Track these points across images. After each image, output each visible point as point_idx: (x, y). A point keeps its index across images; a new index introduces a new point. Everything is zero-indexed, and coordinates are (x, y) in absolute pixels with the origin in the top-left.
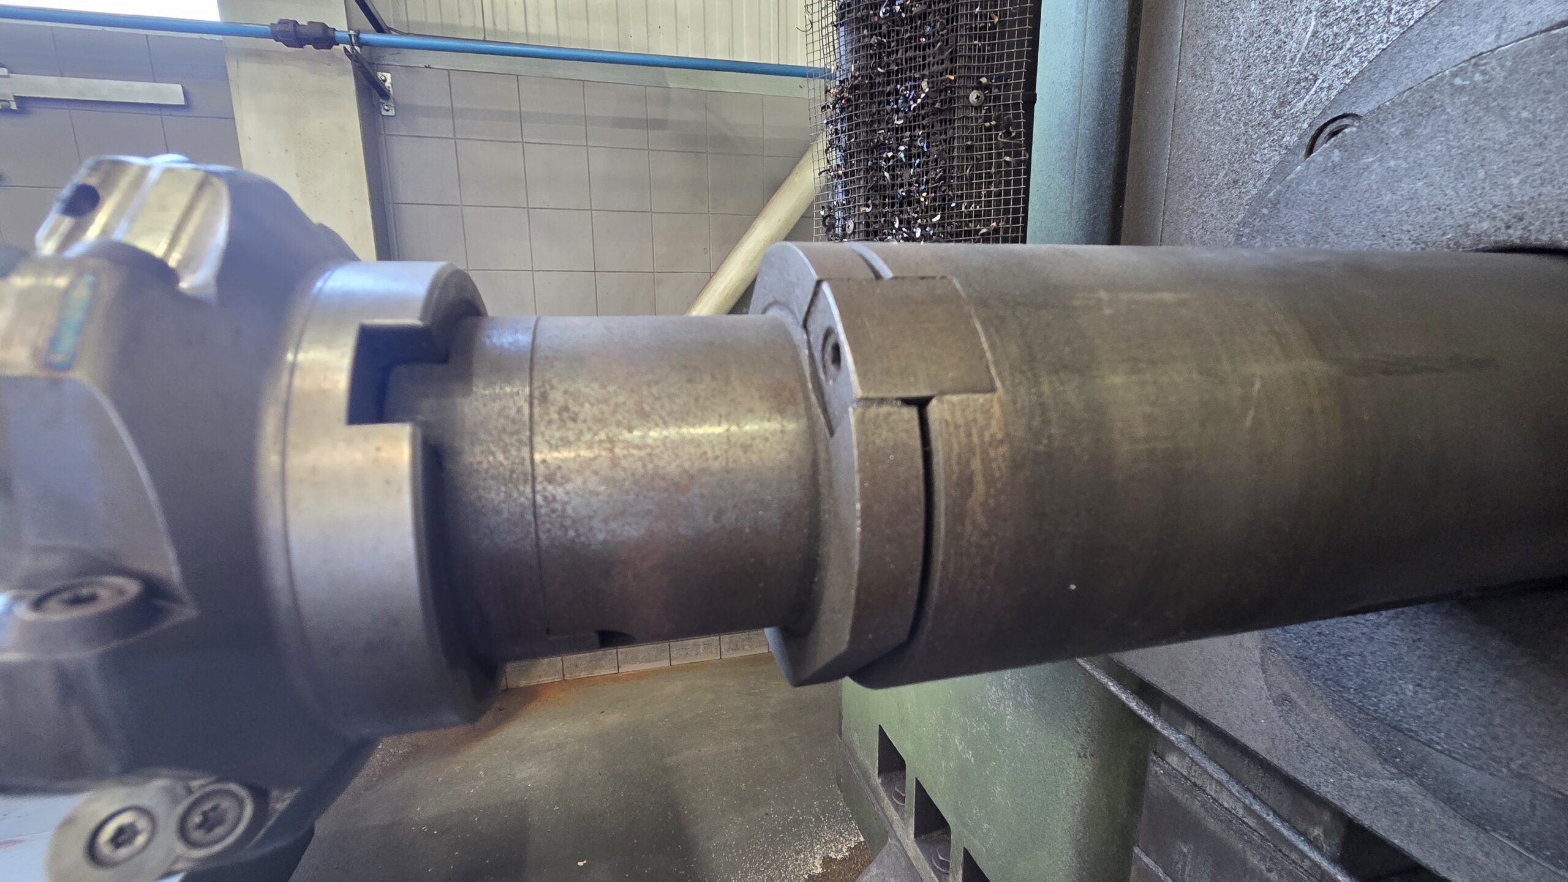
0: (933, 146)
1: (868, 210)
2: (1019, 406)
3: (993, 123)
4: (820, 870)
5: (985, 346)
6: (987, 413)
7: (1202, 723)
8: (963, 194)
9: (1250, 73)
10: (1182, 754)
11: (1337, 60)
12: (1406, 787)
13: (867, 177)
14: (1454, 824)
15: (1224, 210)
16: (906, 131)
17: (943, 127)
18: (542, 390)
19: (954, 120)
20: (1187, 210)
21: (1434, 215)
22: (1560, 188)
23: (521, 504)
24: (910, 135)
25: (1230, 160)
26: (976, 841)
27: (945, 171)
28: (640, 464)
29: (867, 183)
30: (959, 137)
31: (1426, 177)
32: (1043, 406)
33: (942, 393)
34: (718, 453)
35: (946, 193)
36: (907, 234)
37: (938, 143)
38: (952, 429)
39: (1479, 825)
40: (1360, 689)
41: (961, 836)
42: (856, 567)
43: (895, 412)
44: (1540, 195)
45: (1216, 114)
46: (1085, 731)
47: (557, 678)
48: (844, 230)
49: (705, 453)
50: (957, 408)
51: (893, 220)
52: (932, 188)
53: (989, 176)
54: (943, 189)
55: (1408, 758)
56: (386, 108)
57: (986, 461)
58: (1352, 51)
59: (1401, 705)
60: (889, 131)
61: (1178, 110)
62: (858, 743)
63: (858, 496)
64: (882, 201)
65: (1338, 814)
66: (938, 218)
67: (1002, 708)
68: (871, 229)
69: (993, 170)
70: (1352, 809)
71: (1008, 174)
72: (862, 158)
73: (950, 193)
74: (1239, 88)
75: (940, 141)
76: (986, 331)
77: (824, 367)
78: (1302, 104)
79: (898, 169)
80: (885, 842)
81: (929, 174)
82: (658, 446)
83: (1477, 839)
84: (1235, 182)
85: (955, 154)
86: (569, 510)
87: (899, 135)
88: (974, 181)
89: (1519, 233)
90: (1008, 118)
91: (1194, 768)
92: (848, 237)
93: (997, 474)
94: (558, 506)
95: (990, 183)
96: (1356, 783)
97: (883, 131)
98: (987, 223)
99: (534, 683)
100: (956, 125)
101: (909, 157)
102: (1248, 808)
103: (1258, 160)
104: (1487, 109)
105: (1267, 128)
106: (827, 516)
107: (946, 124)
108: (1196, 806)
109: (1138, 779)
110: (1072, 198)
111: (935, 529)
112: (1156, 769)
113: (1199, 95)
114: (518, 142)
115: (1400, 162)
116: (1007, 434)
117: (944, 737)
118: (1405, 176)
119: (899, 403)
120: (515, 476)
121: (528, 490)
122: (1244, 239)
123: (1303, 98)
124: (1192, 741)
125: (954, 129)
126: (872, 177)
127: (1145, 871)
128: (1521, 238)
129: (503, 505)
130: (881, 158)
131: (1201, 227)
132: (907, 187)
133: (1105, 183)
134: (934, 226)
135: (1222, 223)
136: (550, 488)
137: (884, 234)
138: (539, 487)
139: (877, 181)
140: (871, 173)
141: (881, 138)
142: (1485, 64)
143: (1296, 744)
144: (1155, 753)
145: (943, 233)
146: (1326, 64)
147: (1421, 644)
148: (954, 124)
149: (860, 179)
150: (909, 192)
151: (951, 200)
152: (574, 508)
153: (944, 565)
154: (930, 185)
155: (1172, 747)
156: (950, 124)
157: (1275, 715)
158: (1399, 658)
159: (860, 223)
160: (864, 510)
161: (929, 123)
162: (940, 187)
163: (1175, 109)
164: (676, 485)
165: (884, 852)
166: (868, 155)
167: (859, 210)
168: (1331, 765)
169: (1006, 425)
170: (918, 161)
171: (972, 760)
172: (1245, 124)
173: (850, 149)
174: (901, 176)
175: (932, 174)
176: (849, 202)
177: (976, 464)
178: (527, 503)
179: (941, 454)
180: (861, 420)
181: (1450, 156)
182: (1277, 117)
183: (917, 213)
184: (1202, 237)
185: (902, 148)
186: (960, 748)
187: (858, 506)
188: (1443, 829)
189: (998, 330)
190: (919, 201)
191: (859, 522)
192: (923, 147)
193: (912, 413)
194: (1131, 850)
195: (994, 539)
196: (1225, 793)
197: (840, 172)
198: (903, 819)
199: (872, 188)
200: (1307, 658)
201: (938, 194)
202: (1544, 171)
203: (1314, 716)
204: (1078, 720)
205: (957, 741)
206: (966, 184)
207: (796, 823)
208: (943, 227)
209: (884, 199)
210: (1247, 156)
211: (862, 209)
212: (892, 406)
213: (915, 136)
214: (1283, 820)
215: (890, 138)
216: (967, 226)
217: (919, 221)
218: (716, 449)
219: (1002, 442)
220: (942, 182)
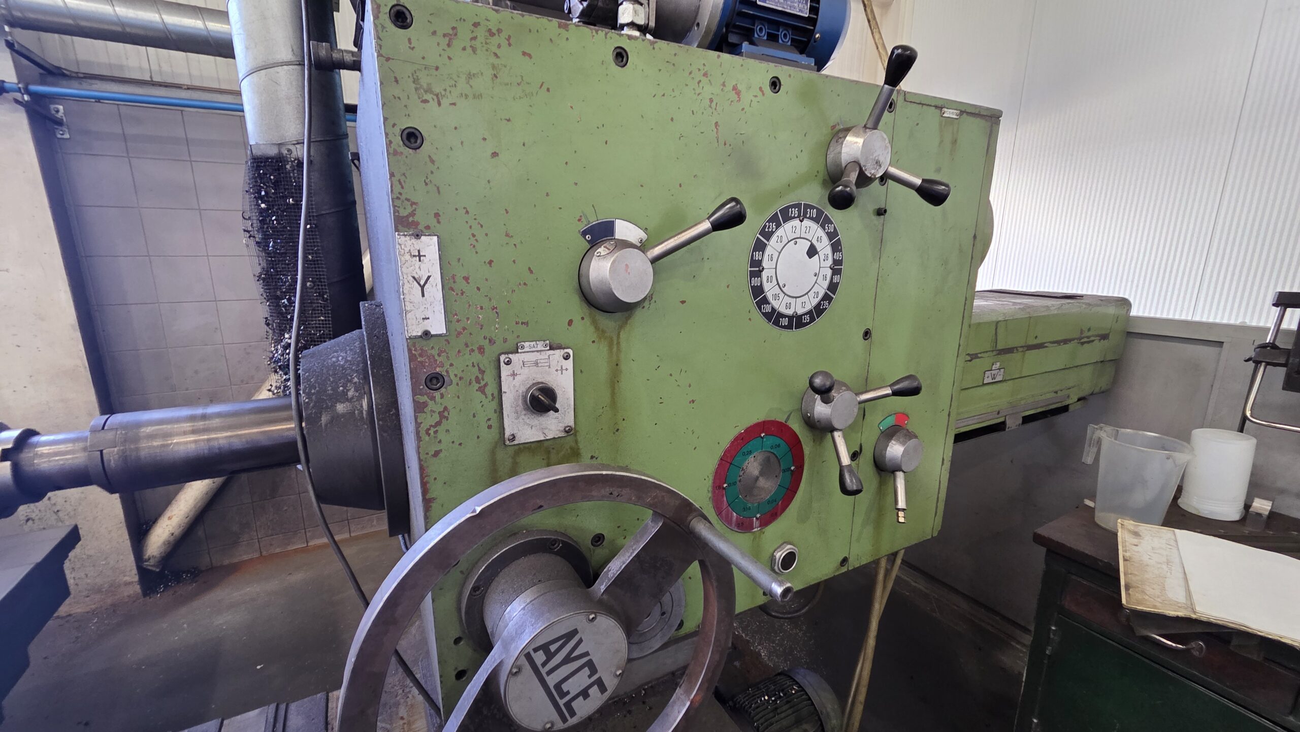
47: (256, 555)
56: (61, 132)
99: (236, 560)
114: (187, 161)
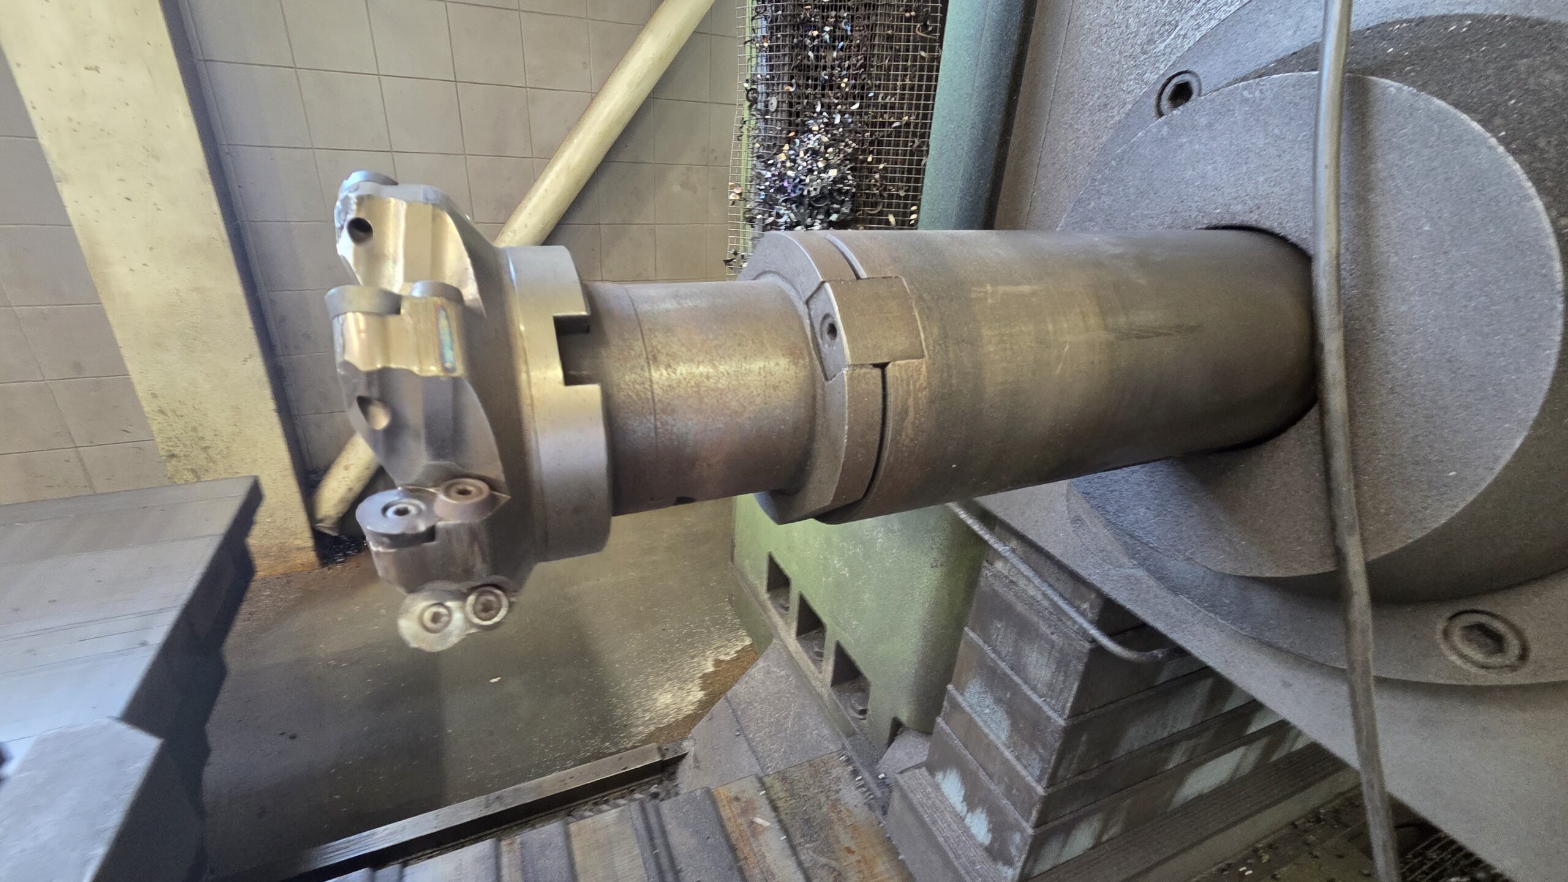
0: (856, 31)
1: (792, 89)
2: (936, 366)
3: (913, 13)
4: (712, 669)
5: (920, 328)
6: (919, 370)
7: (1022, 538)
8: (880, 84)
9: (1131, 4)
10: (1005, 559)
11: (1193, 12)
12: (1140, 573)
13: (792, 54)
14: (1163, 593)
15: (1094, 129)
16: (832, 10)
17: (867, 12)
18: (653, 353)
19: (878, 6)
20: (1066, 123)
21: (1213, 193)
22: (1283, 190)
23: (649, 428)
24: (836, 15)
25: (1104, 84)
26: (847, 635)
27: (865, 59)
28: (715, 400)
29: (792, 61)
30: (880, 25)
31: (1214, 163)
32: (949, 366)
33: (895, 360)
34: (760, 392)
35: (865, 81)
36: (828, 119)
37: (861, 28)
38: (899, 382)
39: (1174, 591)
40: (1116, 512)
41: (834, 633)
42: (842, 461)
43: (868, 373)
44: (1272, 193)
45: (1100, 38)
46: (938, 548)
48: (766, 106)
49: (752, 392)
50: (903, 369)
51: (815, 103)
52: (853, 74)
53: (905, 69)
54: (863, 77)
55: (1143, 554)
57: (916, 399)
58: (1205, 7)
59: (1137, 522)
60: (815, 8)
61: (1071, 25)
62: (749, 568)
63: (847, 422)
64: (805, 81)
65: (1099, 593)
66: (857, 106)
67: (875, 534)
68: (793, 110)
69: (909, 63)
70: (1107, 589)
71: (922, 69)
72: (788, 33)
73: (869, 82)
74: (1121, 17)
75: (863, 26)
76: (921, 318)
77: (821, 335)
78: (1162, 46)
79: (823, 50)
80: (770, 642)
81: (851, 60)
82: (725, 389)
83: (1173, 601)
84: (1106, 105)
85: (876, 42)
86: (675, 429)
87: (825, 14)
88: (892, 73)
89: (1256, 217)
90: (927, 11)
91: (1013, 570)
92: (770, 113)
93: (921, 407)
94: (669, 427)
95: (906, 76)
96: (1113, 572)
97: (810, 7)
98: (900, 118)
100: (879, 11)
101: (833, 38)
102: (1045, 595)
103: (1124, 89)
104: (1258, 120)
105: (1135, 61)
106: (820, 427)
107: (869, 9)
108: (1010, 596)
109: (972, 582)
110: (974, 81)
111: (885, 439)
112: (986, 572)
113: (1090, 14)
115: (1202, 147)
116: (929, 383)
117: (825, 558)
118: (1203, 159)
119: (871, 366)
120: (644, 410)
121: (652, 418)
122: (1097, 183)
123: (1164, 41)
124: (1013, 551)
125: (877, 16)
126: (798, 55)
127: (971, 644)
128: (1256, 220)
129: (639, 428)
130: (806, 36)
131: (1073, 141)
132: (830, 70)
133: (1004, 72)
134: (852, 114)
135: (1090, 141)
136: (664, 417)
137: (806, 116)
138: (658, 417)
139: (801, 61)
140: (796, 51)
141: (808, 15)
142: (1263, 85)
143: (1080, 549)
144: (987, 561)
145: (860, 122)
146: (1186, 12)
147: (1154, 484)
148: (877, 10)
149: (784, 55)
150: (831, 75)
151: (869, 89)
152: (678, 428)
153: (888, 457)
154: (851, 71)
155: (999, 556)
156: (874, 10)
157: (1070, 530)
158: (1140, 493)
159: (783, 102)
160: (849, 429)
161: (854, 5)
162: (861, 75)
163: (1069, 23)
164: (736, 412)
165: (769, 650)
166: (794, 31)
167: (783, 89)
168: (1100, 562)
169: (928, 378)
170: (841, 44)
171: (847, 575)
172: (1120, 53)
173: (776, 21)
174: (825, 57)
175: (854, 60)
176: (772, 78)
177: (911, 402)
178: (652, 426)
179: (893, 396)
180: (851, 378)
181: (1230, 150)
182: (1145, 53)
183: (837, 98)
184: (1074, 151)
185: (827, 29)
186: (838, 566)
187: (846, 428)
188: (1156, 596)
189: (928, 318)
190: (839, 87)
191: (846, 436)
192: (846, 31)
193: (877, 372)
194: (962, 629)
195: (916, 442)
196: (1031, 585)
197: (766, 45)
198: (787, 624)
199: (796, 67)
200: (1089, 494)
201: (858, 82)
202: (1277, 176)
203: (1094, 530)
204: (933, 540)
205: (836, 562)
206: (884, 74)
207: (690, 635)
208: (861, 116)
209: (807, 80)
210: (1117, 83)
211: (786, 88)
212: (867, 368)
213: (840, 17)
214: (1065, 599)
215: (816, 15)
216: (882, 116)
217: (839, 107)
218: (758, 389)
219: (925, 388)
220: (863, 70)
